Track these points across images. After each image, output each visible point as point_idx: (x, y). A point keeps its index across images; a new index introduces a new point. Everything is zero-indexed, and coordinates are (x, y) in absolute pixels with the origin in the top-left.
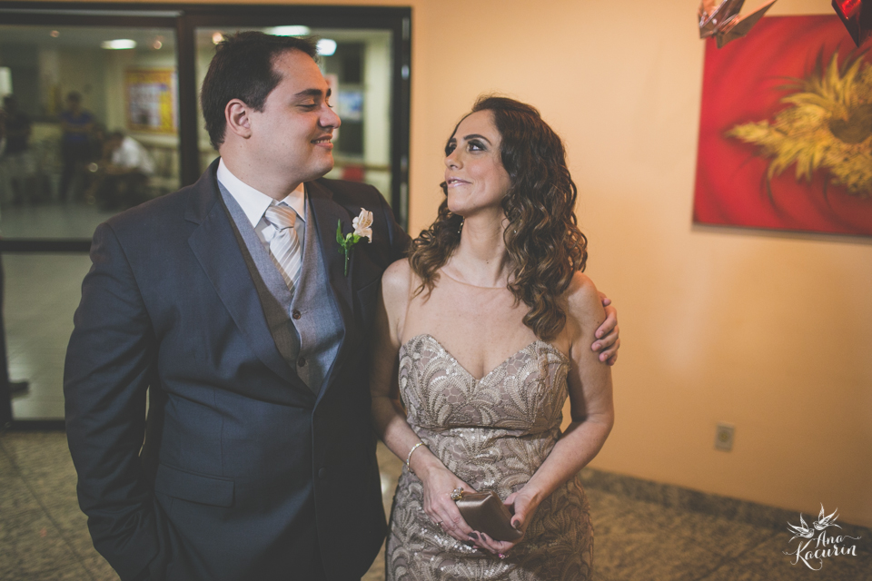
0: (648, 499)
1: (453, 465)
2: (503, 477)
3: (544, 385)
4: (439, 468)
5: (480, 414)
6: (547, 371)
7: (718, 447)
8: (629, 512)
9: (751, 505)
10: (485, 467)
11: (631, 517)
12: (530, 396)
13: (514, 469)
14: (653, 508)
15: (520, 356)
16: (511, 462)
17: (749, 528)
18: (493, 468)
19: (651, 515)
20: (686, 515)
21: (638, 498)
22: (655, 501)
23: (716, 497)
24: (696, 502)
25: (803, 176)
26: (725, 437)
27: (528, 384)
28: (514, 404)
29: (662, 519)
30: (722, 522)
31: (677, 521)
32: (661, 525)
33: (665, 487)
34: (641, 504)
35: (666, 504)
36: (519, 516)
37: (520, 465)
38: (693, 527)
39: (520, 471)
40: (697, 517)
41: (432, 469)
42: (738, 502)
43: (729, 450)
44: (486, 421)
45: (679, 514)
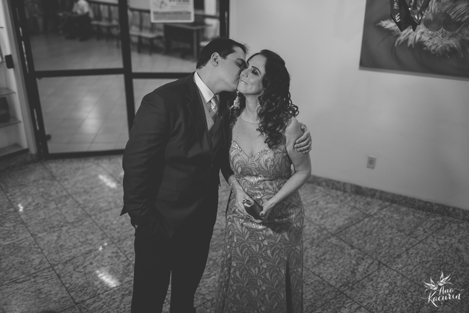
0: (337, 189)
1: (246, 190)
2: (264, 196)
3: (274, 162)
4: (241, 190)
5: (252, 171)
6: (275, 157)
7: (368, 167)
8: (328, 195)
9: (382, 192)
10: (257, 192)
11: (328, 197)
12: (268, 165)
13: (268, 193)
14: (339, 193)
15: (265, 150)
16: (267, 191)
17: (381, 202)
18: (260, 192)
19: (338, 196)
20: (353, 196)
21: (333, 188)
22: (340, 190)
23: (367, 188)
24: (358, 191)
25: (411, 45)
26: (371, 162)
27: (267, 161)
28: (263, 168)
29: (342, 198)
30: (369, 199)
31: (349, 199)
32: (341, 201)
33: (344, 184)
34: (334, 191)
35: (345, 191)
36: (263, 212)
37: (270, 192)
38: (356, 201)
39: (271, 194)
40: (358, 197)
41: (238, 190)
42: (376, 191)
43: (373, 168)
44: (255, 174)
45: (350, 196)
